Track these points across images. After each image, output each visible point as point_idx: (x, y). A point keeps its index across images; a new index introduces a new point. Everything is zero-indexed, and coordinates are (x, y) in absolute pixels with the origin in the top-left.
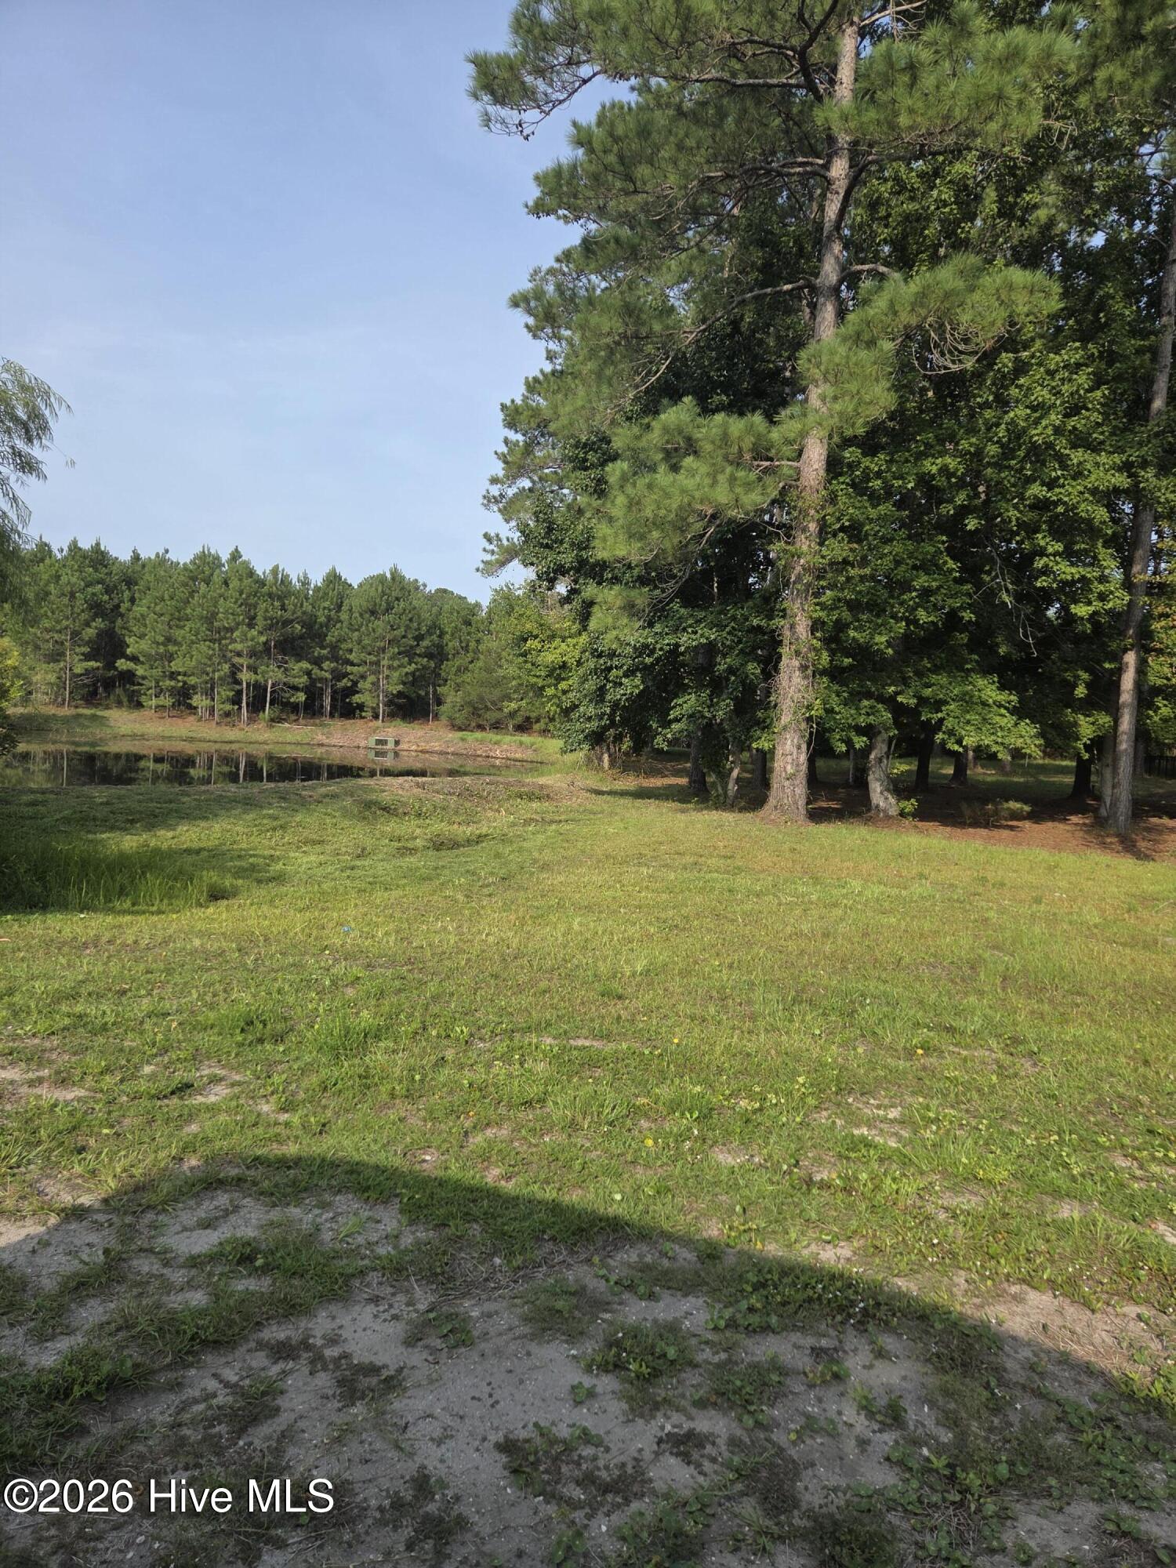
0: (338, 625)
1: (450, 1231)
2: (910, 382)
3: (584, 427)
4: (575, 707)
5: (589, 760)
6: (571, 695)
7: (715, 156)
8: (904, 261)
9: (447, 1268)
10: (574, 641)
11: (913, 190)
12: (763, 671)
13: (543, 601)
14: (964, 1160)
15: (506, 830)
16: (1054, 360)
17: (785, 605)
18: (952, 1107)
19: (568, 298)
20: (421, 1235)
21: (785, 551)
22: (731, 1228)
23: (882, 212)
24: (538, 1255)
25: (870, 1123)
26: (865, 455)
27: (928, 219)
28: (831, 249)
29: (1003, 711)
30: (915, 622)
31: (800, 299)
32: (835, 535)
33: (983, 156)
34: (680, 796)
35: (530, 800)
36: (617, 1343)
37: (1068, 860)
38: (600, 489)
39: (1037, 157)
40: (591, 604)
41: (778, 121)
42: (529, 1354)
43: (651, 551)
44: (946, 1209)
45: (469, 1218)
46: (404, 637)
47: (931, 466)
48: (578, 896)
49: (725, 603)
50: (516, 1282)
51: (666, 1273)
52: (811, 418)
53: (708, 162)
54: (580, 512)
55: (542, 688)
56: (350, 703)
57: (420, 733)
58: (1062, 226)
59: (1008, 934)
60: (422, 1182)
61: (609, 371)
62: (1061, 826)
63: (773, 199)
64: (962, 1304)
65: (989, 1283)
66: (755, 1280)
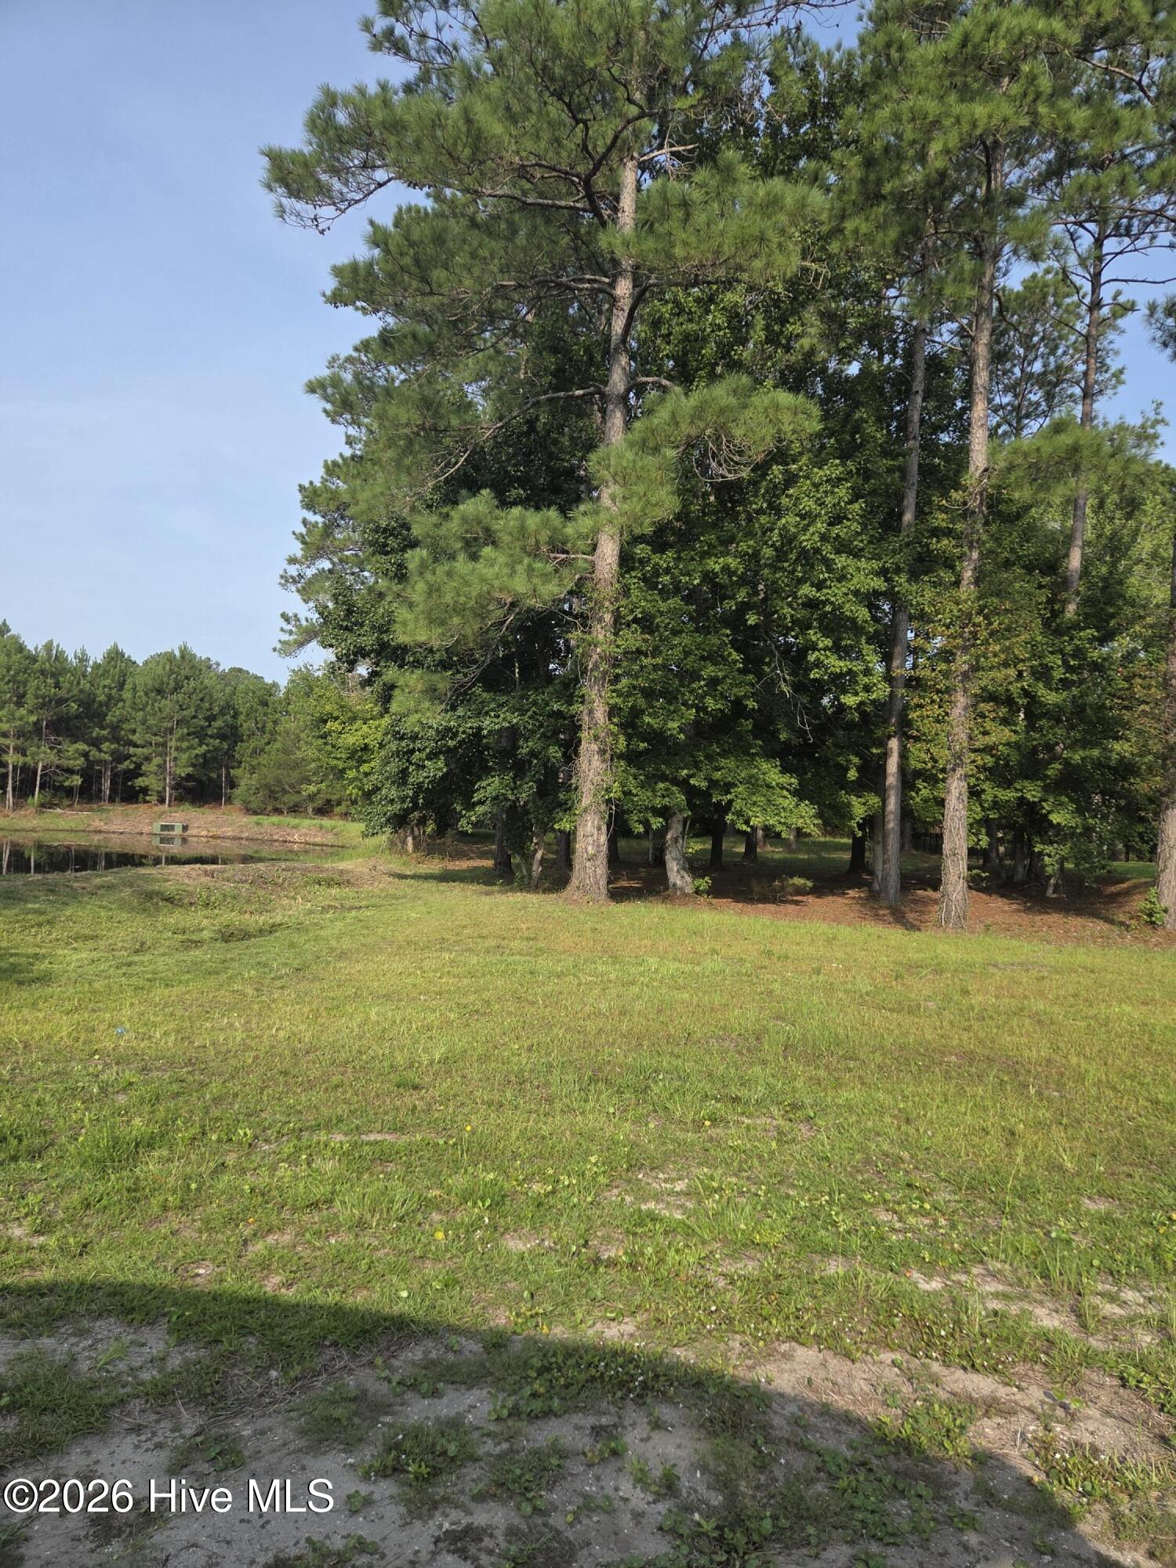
0: (120, 704)
1: (224, 1347)
2: (693, 487)
3: (383, 511)
4: (376, 789)
5: (392, 843)
6: (373, 778)
7: (508, 266)
8: (685, 376)
9: (217, 1388)
10: (377, 723)
11: (690, 313)
12: (564, 755)
13: (343, 683)
14: (743, 1226)
15: (302, 918)
16: (819, 474)
17: (584, 691)
18: (735, 1175)
19: (367, 389)
20: (191, 1355)
21: (584, 640)
22: (518, 1315)
23: (664, 331)
24: (318, 1362)
25: (658, 1197)
26: (654, 552)
27: (705, 340)
28: (619, 361)
29: (785, 793)
30: (704, 709)
31: (592, 404)
32: (629, 626)
33: (751, 289)
34: (485, 878)
35: (329, 885)
36: (397, 1446)
37: (844, 932)
38: (400, 575)
39: (797, 293)
40: (393, 687)
41: (567, 239)
42: (303, 1468)
43: (452, 636)
44: (725, 1276)
45: (244, 1331)
46: (195, 717)
47: (714, 565)
48: (376, 984)
49: (527, 688)
50: (292, 1394)
51: (450, 1367)
52: (603, 516)
53: (501, 271)
54: (381, 595)
55: (343, 771)
56: (133, 787)
57: (211, 818)
58: (823, 354)
59: (790, 1004)
60: (194, 1298)
61: (407, 461)
62: (840, 900)
63: (565, 309)
64: (735, 1367)
65: (761, 1343)
66: (539, 1364)
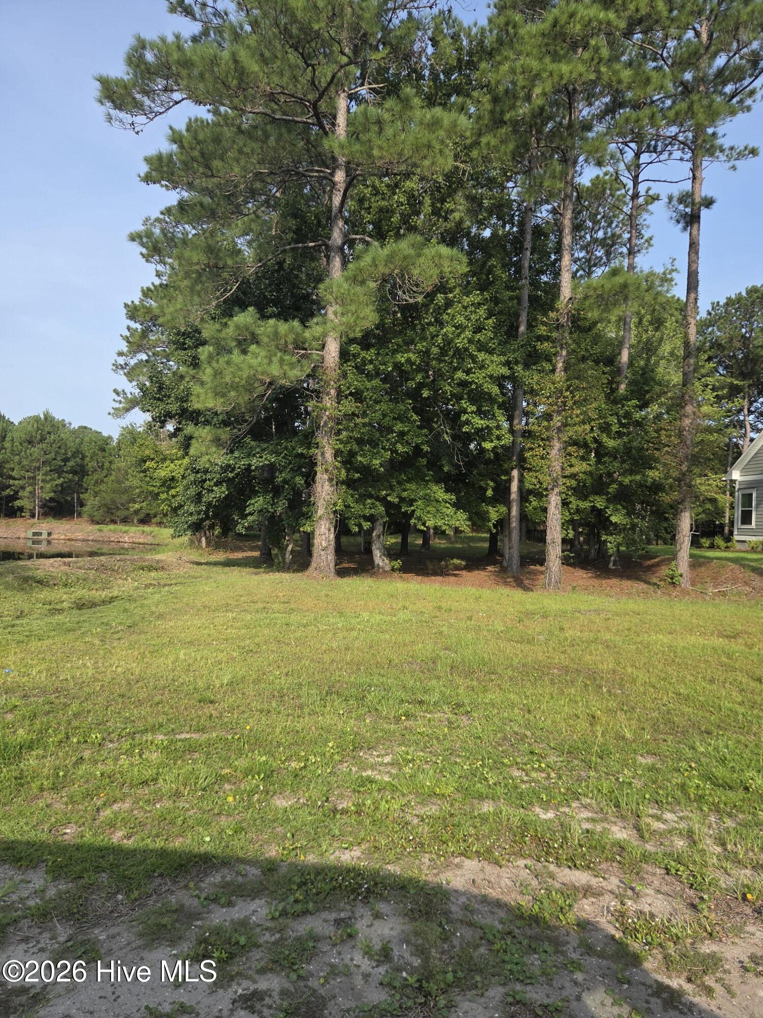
0: (3, 451)
1: (85, 881)
2: (387, 307)
3: (183, 322)
4: (181, 506)
5: (192, 542)
6: (178, 498)
7: (263, 160)
8: (380, 235)
9: (81, 908)
10: (180, 462)
11: (383, 194)
12: (306, 482)
13: (157, 436)
14: (428, 784)
15: (131, 592)
16: (467, 300)
17: (318, 440)
18: (422, 751)
19: (171, 240)
20: (62, 887)
21: (317, 407)
22: (284, 849)
23: (366, 205)
24: (150, 887)
25: (373, 767)
26: (362, 349)
27: (393, 212)
28: (337, 224)
29: (448, 505)
30: (396, 451)
31: (320, 252)
32: (346, 397)
33: (422, 179)
34: (254, 564)
35: (150, 570)
36: (205, 941)
37: (486, 593)
38: (195, 363)
39: (451, 183)
40: (191, 438)
41: (302, 143)
42: (142, 959)
43: (230, 404)
44: (418, 816)
45: (98, 869)
46: (55, 459)
47: (401, 358)
48: (183, 635)
49: (280, 438)
50: (133, 910)
51: (240, 886)
52: (329, 325)
53: (259, 163)
54: (182, 377)
55: (158, 494)
56: (13, 507)
57: (68, 527)
58: (468, 223)
59: (454, 640)
60: (63, 849)
61: (198, 288)
62: (483, 573)
63: (301, 189)
64: (426, 875)
65: (442, 859)
66: (299, 880)
